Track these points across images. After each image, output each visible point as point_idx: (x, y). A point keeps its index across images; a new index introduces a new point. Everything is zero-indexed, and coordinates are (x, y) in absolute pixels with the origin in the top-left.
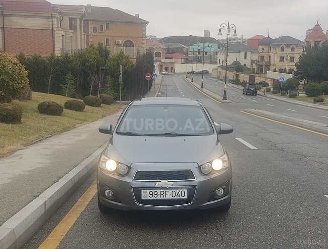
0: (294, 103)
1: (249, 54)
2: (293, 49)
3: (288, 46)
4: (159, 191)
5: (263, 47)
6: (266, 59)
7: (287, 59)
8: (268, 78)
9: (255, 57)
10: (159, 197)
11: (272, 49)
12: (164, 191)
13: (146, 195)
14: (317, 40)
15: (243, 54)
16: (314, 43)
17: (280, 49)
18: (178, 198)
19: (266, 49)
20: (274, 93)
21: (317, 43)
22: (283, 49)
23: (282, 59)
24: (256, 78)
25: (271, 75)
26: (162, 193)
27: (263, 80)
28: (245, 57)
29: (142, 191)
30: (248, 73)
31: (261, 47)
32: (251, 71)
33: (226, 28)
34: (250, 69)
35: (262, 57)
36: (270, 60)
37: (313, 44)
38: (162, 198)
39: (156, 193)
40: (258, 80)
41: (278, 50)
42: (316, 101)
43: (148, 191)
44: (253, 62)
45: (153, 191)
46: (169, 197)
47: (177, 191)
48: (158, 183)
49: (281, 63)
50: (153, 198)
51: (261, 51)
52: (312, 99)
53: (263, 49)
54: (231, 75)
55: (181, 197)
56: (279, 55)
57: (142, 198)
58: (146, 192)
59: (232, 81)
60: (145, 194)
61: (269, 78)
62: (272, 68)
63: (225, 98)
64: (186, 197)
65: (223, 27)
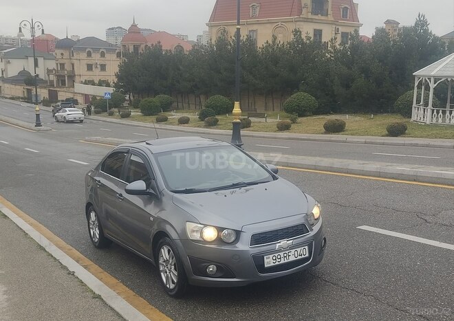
0: (131, 125)
1: (40, 60)
2: (103, 55)
3: (96, 50)
4: (282, 254)
5: (61, 51)
6: (68, 67)
7: (96, 67)
8: (76, 93)
9: (52, 65)
10: (282, 262)
11: (74, 54)
12: (287, 252)
13: (269, 262)
14: (137, 43)
15: (31, 60)
16: (132, 47)
17: (85, 54)
18: (300, 257)
19: (66, 54)
20: (97, 113)
21: (136, 48)
22: (89, 54)
23: (90, 67)
24: (59, 94)
25: (80, 88)
26: (285, 255)
27: (70, 96)
28: (36, 65)
29: (265, 257)
30: (45, 88)
31: (58, 52)
32: (49, 84)
33: (29, 26)
34: (46, 82)
35: (62, 65)
36: (73, 68)
37: (131, 50)
38: (286, 261)
39: (279, 257)
40: (63, 95)
41: (83, 55)
42: (159, 121)
43: (271, 256)
44: (49, 72)
45: (276, 255)
46: (292, 258)
47: (299, 250)
48: (278, 245)
49: (90, 73)
50: (277, 263)
51: (59, 56)
52: (154, 118)
53: (62, 54)
54: (19, 90)
55: (303, 256)
56: (85, 62)
57: (266, 266)
58: (269, 258)
59: (22, 98)
60: (268, 260)
61: (79, 93)
62: (77, 79)
63: (38, 125)
64: (307, 255)
65: (25, 25)
